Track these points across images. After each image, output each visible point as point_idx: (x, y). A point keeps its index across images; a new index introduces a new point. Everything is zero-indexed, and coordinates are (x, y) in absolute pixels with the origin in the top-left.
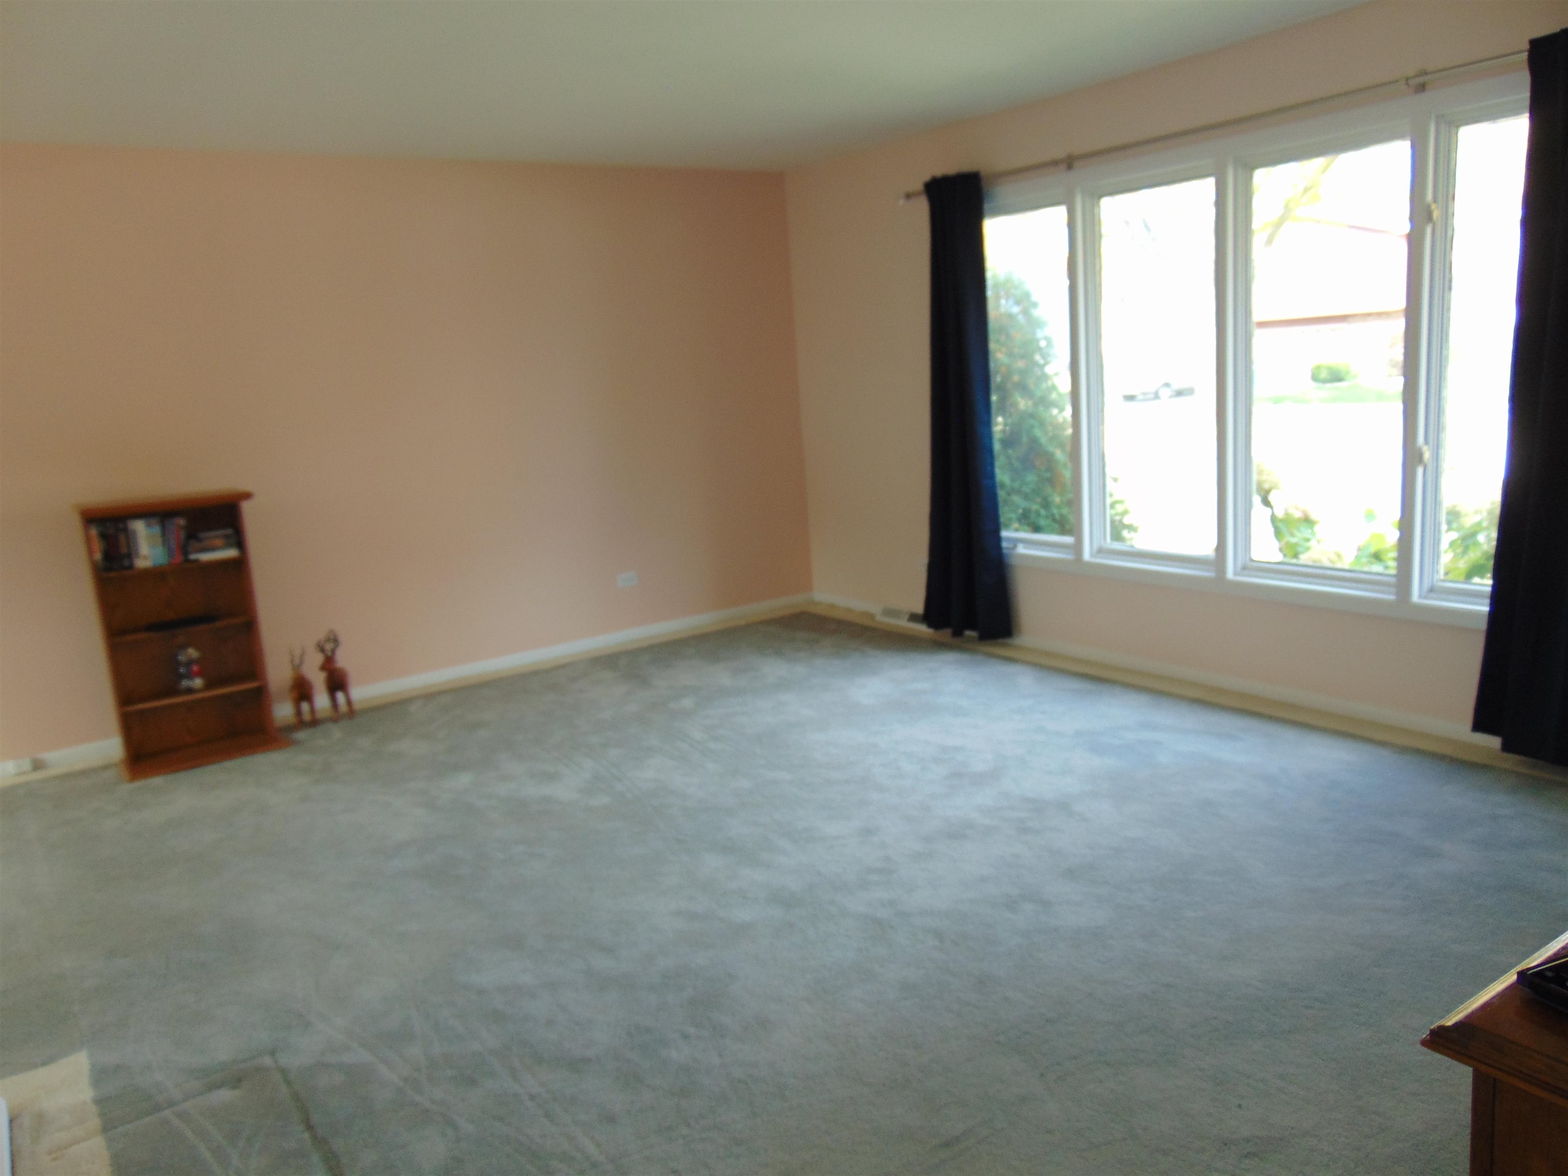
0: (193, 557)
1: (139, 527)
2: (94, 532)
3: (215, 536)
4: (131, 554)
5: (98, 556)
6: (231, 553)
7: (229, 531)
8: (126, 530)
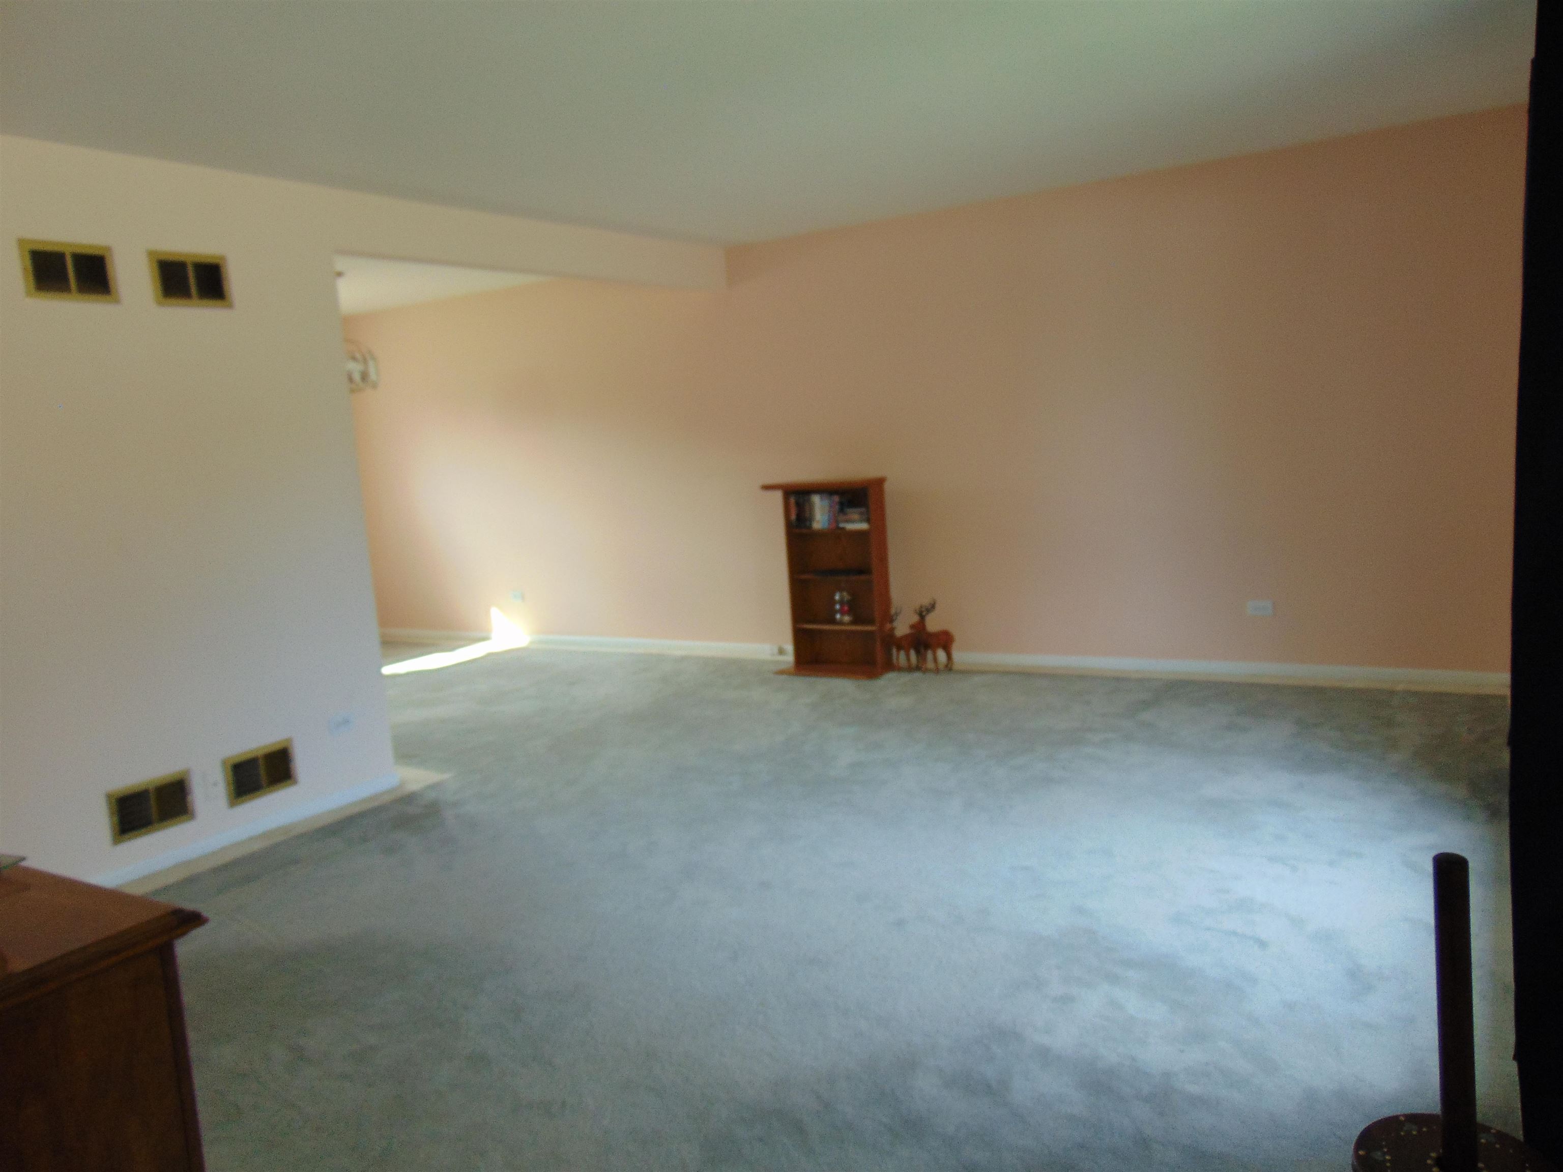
0: (841, 525)
1: (816, 499)
2: (792, 500)
3: (854, 514)
4: (811, 519)
5: (793, 517)
6: (864, 526)
7: (863, 510)
8: (809, 501)
